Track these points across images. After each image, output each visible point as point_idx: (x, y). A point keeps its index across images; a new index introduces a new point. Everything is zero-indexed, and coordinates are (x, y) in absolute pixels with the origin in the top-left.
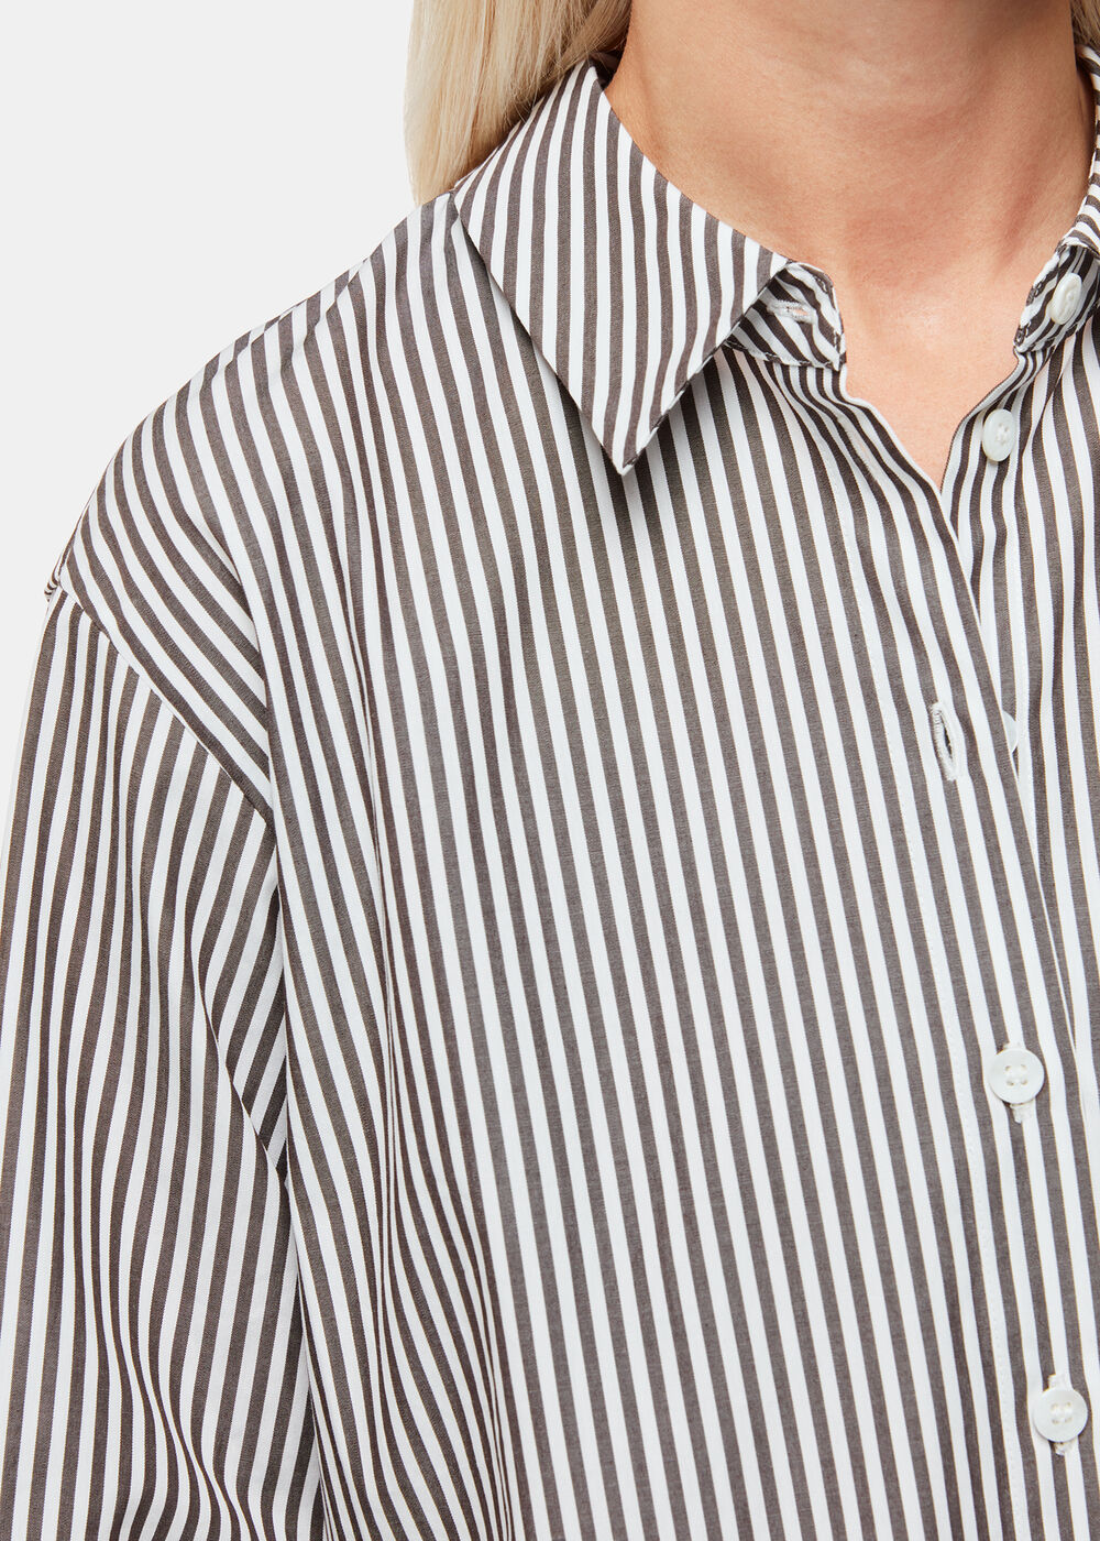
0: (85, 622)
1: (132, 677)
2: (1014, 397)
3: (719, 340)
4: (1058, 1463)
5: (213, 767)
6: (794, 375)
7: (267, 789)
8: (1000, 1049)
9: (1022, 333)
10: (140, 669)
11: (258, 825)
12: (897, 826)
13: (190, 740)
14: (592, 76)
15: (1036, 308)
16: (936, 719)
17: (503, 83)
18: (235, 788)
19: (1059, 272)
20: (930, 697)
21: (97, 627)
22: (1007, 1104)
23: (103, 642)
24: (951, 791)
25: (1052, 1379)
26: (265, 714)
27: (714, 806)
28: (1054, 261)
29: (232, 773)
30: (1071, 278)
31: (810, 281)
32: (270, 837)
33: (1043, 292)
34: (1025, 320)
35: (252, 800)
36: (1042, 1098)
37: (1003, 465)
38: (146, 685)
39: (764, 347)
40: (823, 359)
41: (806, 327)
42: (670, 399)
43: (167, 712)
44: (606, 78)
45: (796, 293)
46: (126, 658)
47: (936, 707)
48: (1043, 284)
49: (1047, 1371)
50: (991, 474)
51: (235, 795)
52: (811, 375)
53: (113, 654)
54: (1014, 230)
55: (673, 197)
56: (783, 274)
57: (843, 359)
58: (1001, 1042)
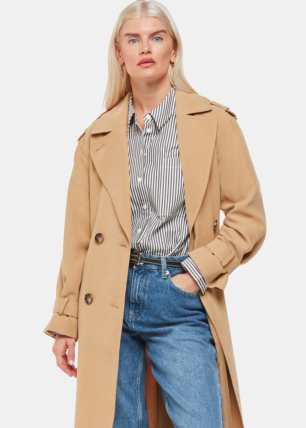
22: (139, 182)
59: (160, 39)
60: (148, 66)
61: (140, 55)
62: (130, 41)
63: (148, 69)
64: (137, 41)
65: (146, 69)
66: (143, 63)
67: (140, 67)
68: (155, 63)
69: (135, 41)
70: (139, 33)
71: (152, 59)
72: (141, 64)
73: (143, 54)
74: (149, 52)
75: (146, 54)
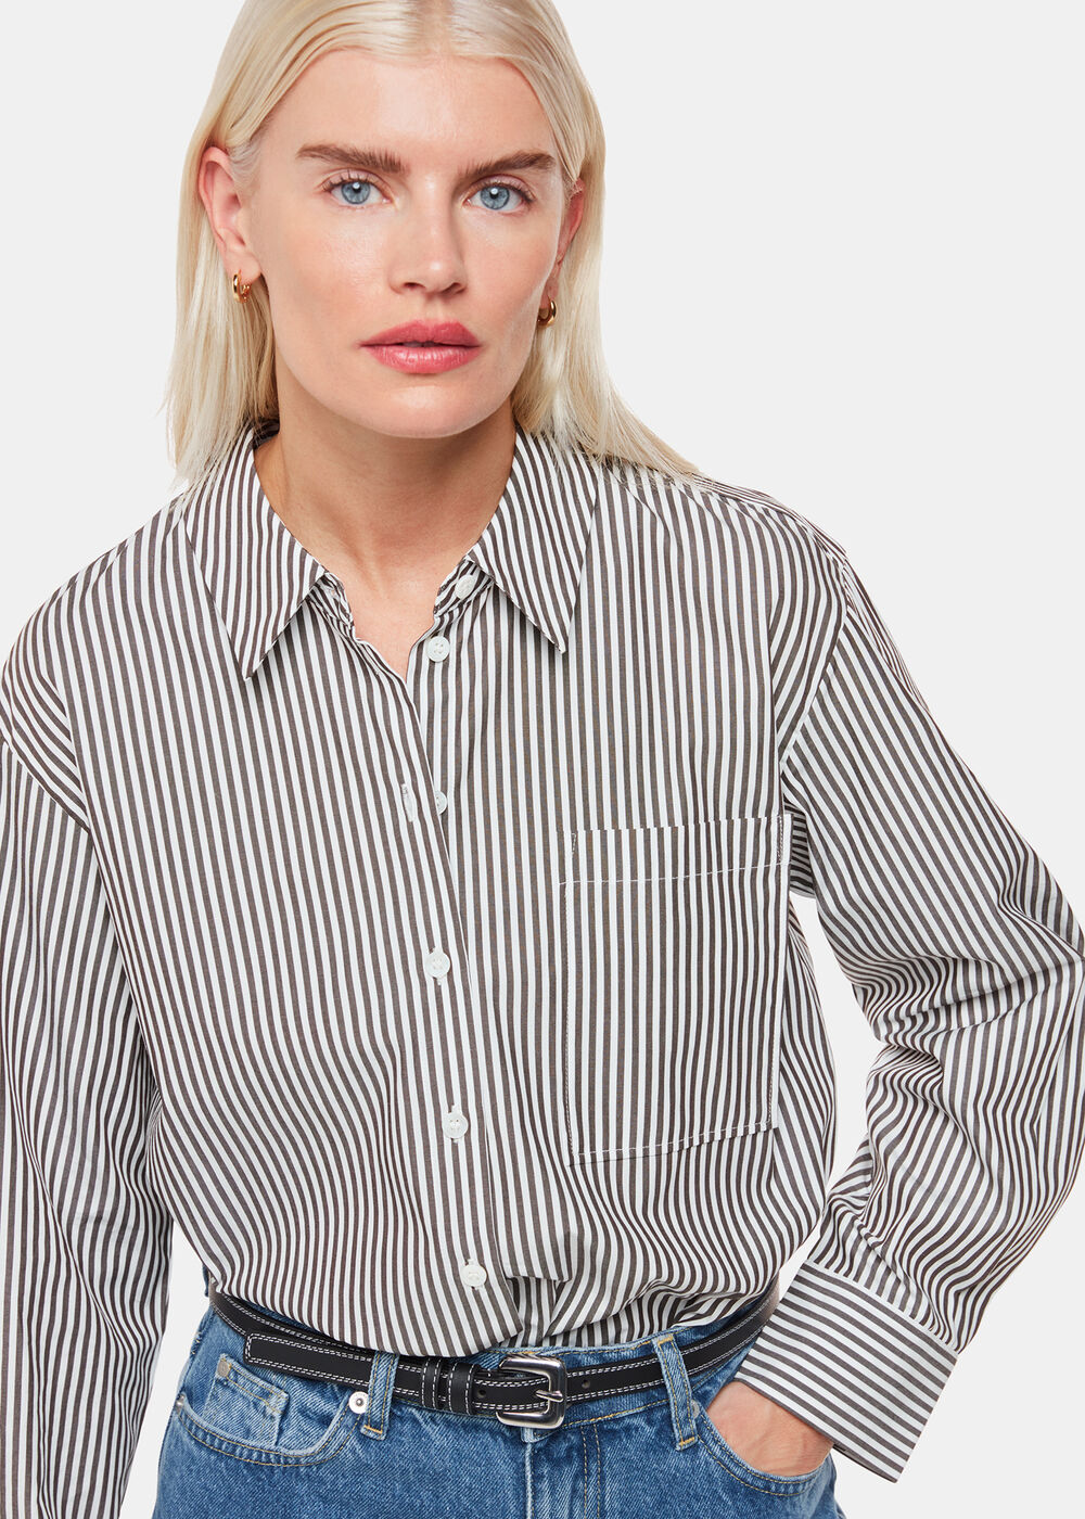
1: (19, 765)
3: (304, 597)
4: (455, 1147)
5: (59, 809)
7: (88, 821)
8: (431, 951)
9: (436, 609)
10: (22, 762)
11: (84, 835)
13: (47, 797)
15: (444, 595)
16: (404, 791)
18: (69, 818)
19: (460, 574)
20: (401, 781)
22: (434, 978)
23: (6, 747)
24: (410, 826)
25: (453, 1107)
27: (300, 832)
29: (68, 812)
31: (335, 583)
33: (449, 587)
35: (80, 823)
36: (450, 974)
38: (26, 771)
41: (336, 603)
42: (269, 645)
43: (36, 784)
46: (16, 757)
47: (404, 786)
48: (449, 582)
49: (451, 1103)
51: (71, 822)
56: (324, 577)
57: (352, 624)
58: (431, 947)
60: (431, 368)
61: (396, 292)
63: (428, 380)
64: (375, 192)
65: (419, 380)
66: (401, 345)
67: (382, 360)
68: (475, 351)
69: (364, 192)
70: (399, 152)
71: (464, 331)
72: (391, 350)
73: (408, 291)
74: (453, 291)
75: (431, 296)
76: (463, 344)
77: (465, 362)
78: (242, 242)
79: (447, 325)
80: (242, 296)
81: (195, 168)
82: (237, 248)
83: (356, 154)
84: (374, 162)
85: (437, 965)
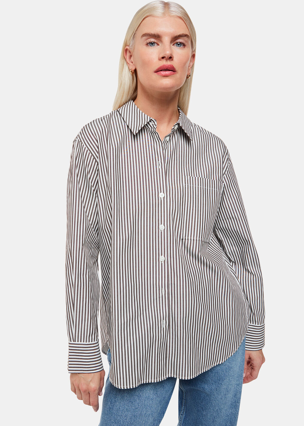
0: (81, 142)
1: (85, 148)
2: (169, 136)
3: (145, 124)
4: (161, 232)
5: (92, 157)
6: (151, 129)
7: (98, 160)
9: (172, 129)
10: (86, 147)
12: (154, 172)
13: (90, 154)
14: (132, 101)
16: (159, 163)
17: (124, 100)
18: (94, 159)
19: (176, 125)
20: (158, 161)
21: (82, 143)
22: (161, 198)
23: (82, 144)
24: (159, 169)
26: (98, 148)
28: (176, 123)
29: (94, 158)
30: (177, 125)
31: (154, 120)
32: (98, 164)
34: (173, 128)
35: (96, 161)
36: (164, 198)
37: (167, 142)
38: (87, 149)
39: (148, 126)
40: (154, 127)
41: (153, 125)
42: (140, 129)
43: (89, 151)
44: (133, 101)
45: (152, 121)
46: (85, 146)
49: (161, 224)
50: (166, 142)
52: (152, 129)
53: (83, 145)
54: (169, 121)
55: (141, 112)
56: (151, 119)
57: (156, 128)
58: (161, 192)
59: (182, 45)
60: (168, 75)
61: (160, 60)
62: (148, 43)
63: (167, 78)
64: (156, 45)
65: (165, 78)
66: (161, 71)
67: (158, 75)
68: (175, 72)
69: (154, 44)
70: (159, 33)
71: (173, 67)
72: (160, 72)
73: (162, 60)
74: (171, 58)
75: (167, 60)
76: (172, 70)
77: (174, 74)
78: (132, 63)
79: (170, 65)
80: (132, 73)
81: (123, 51)
82: (132, 64)
83: (152, 34)
84: (155, 36)
85: (162, 195)
